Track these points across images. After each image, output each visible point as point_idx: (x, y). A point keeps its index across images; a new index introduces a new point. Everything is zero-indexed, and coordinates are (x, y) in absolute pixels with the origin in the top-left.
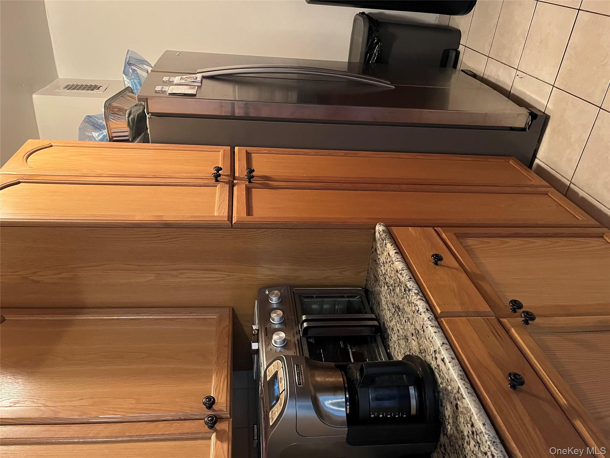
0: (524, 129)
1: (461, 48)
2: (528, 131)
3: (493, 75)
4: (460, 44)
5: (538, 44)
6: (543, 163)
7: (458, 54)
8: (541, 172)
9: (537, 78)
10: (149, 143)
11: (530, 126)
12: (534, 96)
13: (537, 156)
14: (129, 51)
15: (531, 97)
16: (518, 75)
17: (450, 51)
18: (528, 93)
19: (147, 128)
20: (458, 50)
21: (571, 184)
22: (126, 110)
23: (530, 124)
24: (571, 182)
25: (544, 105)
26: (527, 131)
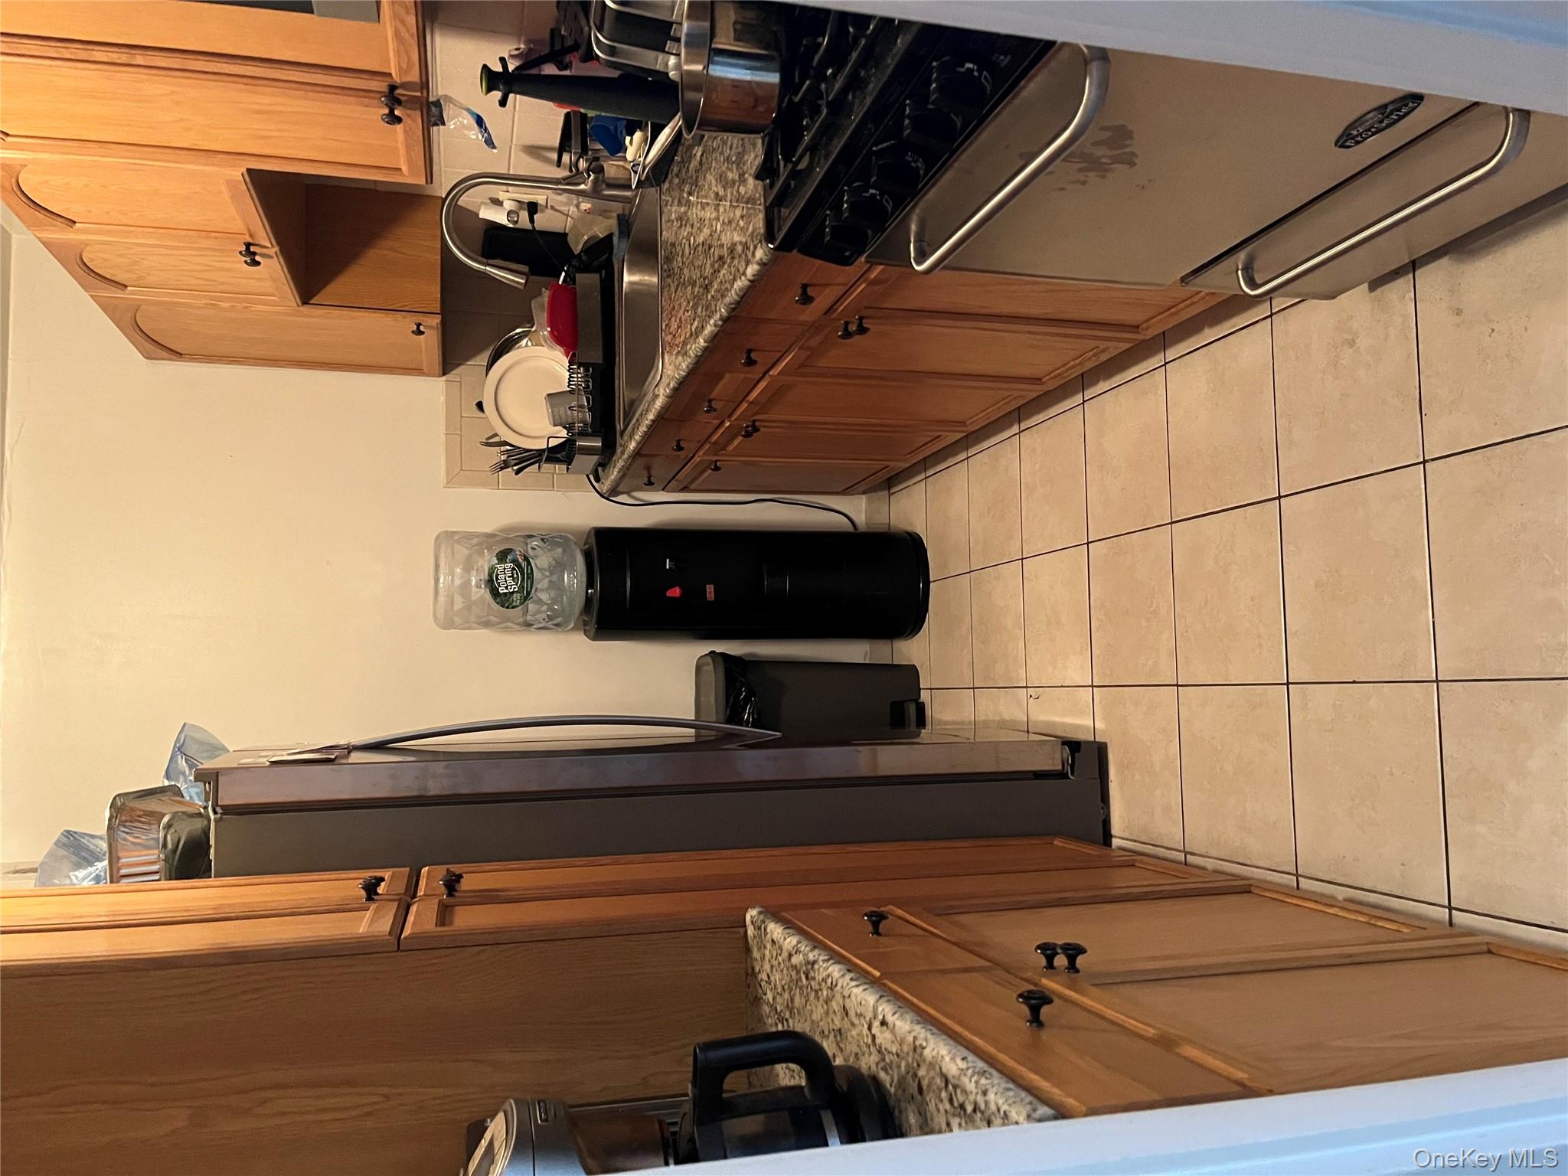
0: (1061, 775)
1: (925, 696)
2: (1071, 777)
3: (991, 718)
4: (920, 689)
5: (1044, 628)
6: (1127, 839)
7: (921, 708)
8: (1132, 860)
9: (1062, 686)
10: (211, 877)
11: (1072, 766)
12: (1069, 720)
13: (1114, 832)
14: (187, 725)
15: (1064, 724)
16: (1031, 696)
17: (906, 705)
18: (1057, 719)
19: (209, 847)
20: (921, 701)
21: (1188, 856)
22: (164, 815)
23: (1070, 762)
24: (1186, 853)
25: (1089, 728)
26: (1069, 778)
